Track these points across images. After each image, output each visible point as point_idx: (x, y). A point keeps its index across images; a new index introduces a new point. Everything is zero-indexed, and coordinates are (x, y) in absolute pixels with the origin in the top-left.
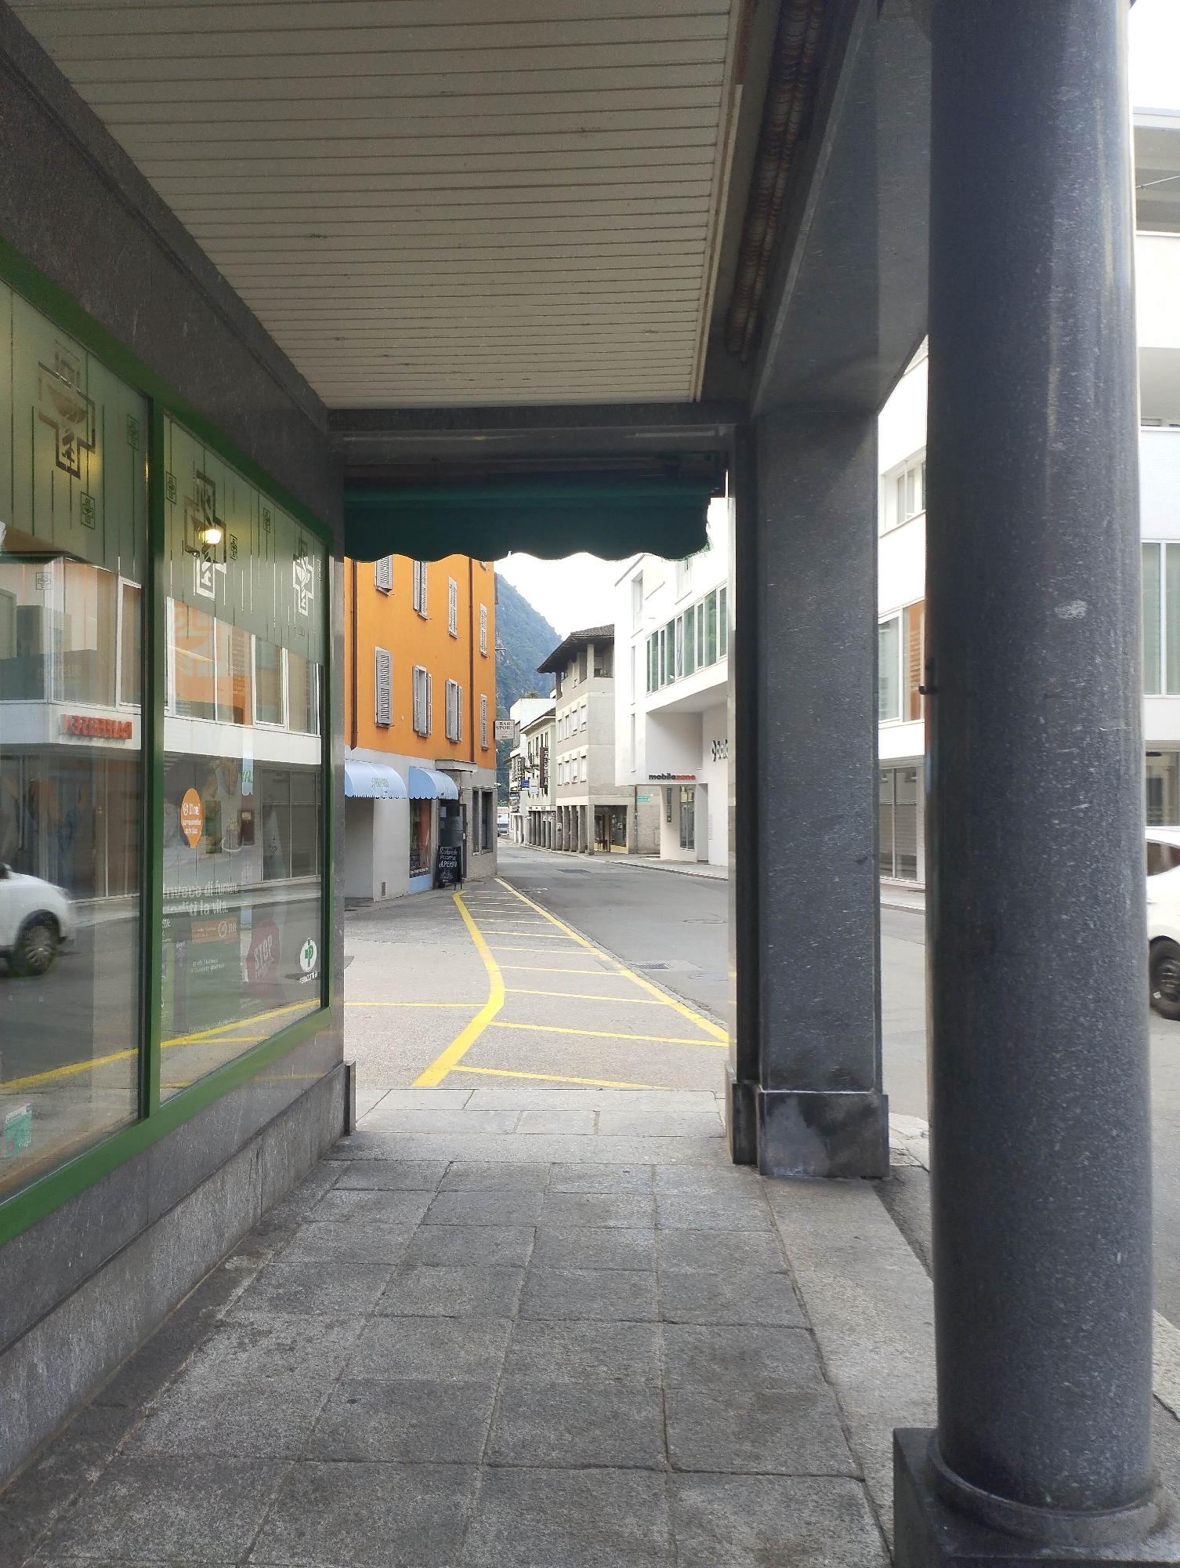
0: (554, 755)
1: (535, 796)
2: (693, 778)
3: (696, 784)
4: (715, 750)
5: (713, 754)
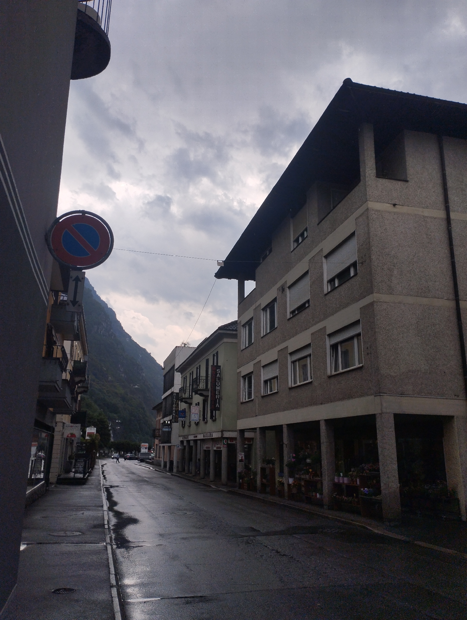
1: (194, 425)
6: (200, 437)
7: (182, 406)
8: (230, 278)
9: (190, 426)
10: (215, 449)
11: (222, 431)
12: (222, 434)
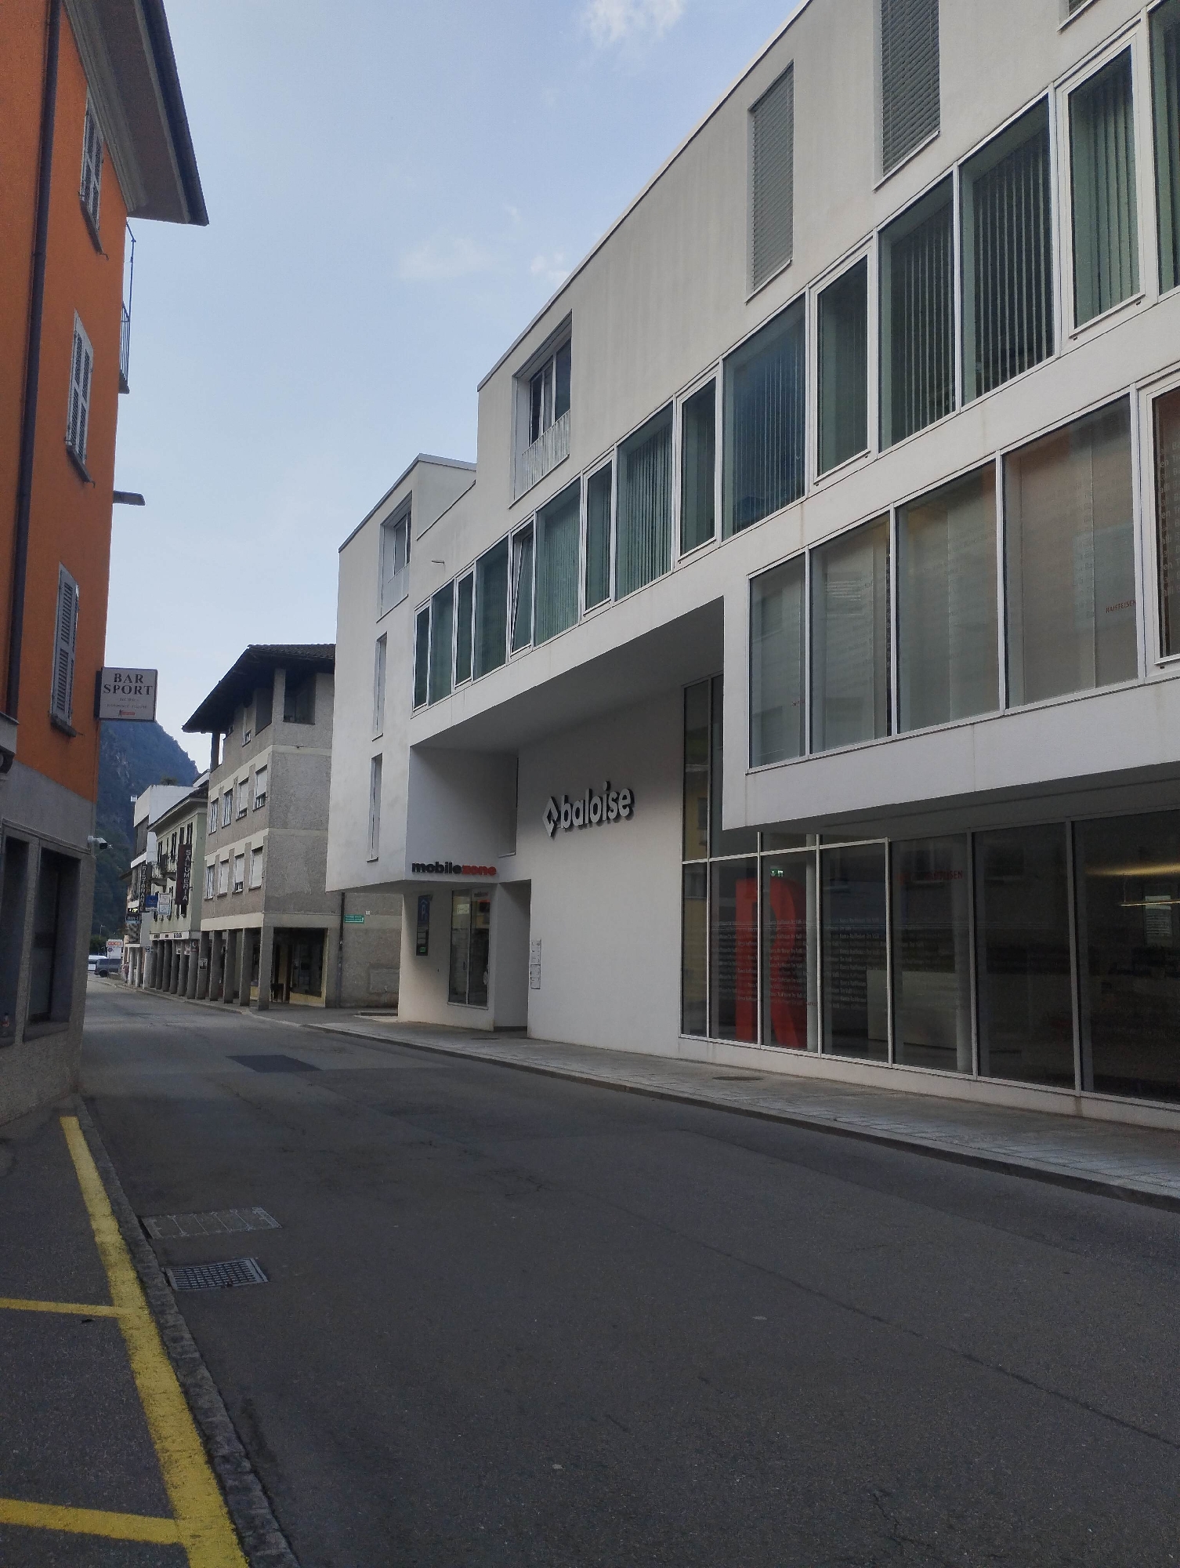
0: (201, 854)
1: (166, 919)
2: (492, 871)
3: (496, 884)
4: (555, 816)
5: (552, 822)
6: (171, 937)
7: (155, 889)
8: (203, 731)
9: (162, 920)
10: (185, 953)
11: (190, 932)
12: (190, 935)
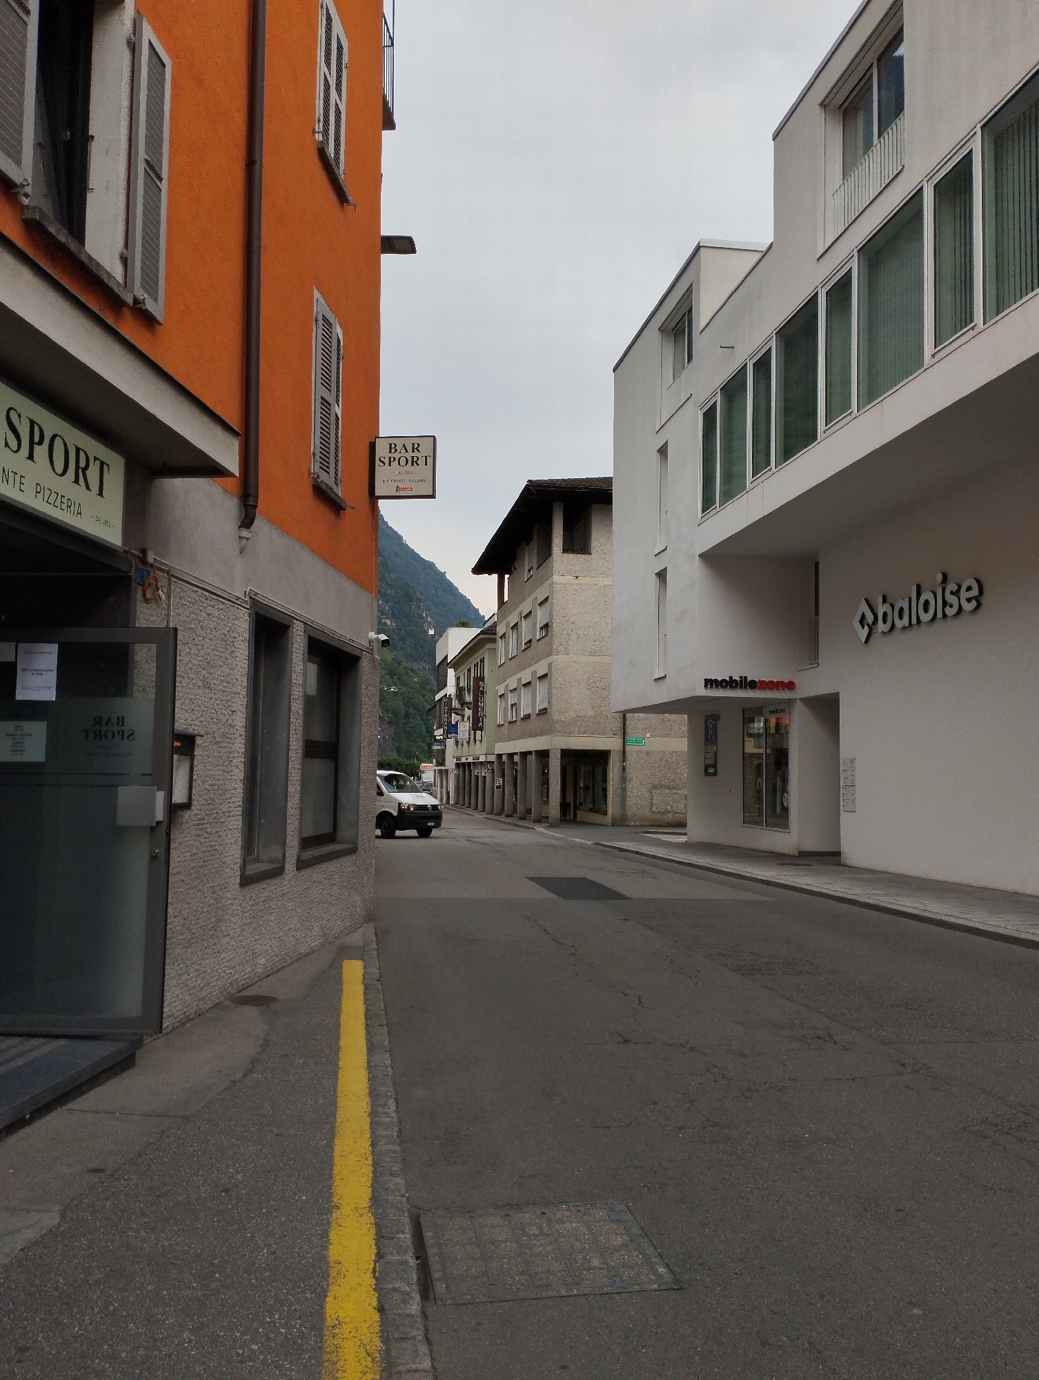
0: (493, 684)
1: (465, 744)
2: (790, 686)
3: (796, 699)
4: (870, 618)
5: (866, 627)
6: (471, 760)
7: (455, 718)
8: (490, 574)
9: (462, 745)
10: (483, 774)
11: (486, 755)
12: (486, 758)
